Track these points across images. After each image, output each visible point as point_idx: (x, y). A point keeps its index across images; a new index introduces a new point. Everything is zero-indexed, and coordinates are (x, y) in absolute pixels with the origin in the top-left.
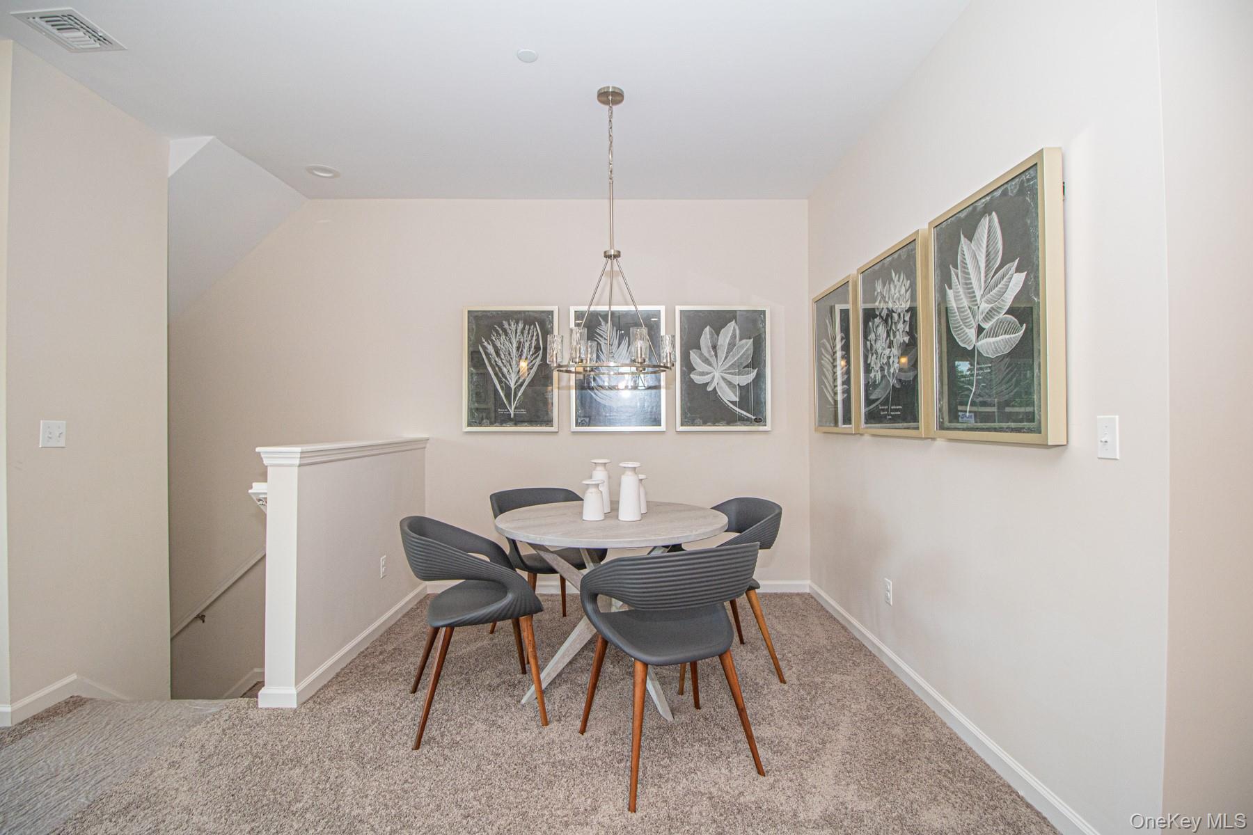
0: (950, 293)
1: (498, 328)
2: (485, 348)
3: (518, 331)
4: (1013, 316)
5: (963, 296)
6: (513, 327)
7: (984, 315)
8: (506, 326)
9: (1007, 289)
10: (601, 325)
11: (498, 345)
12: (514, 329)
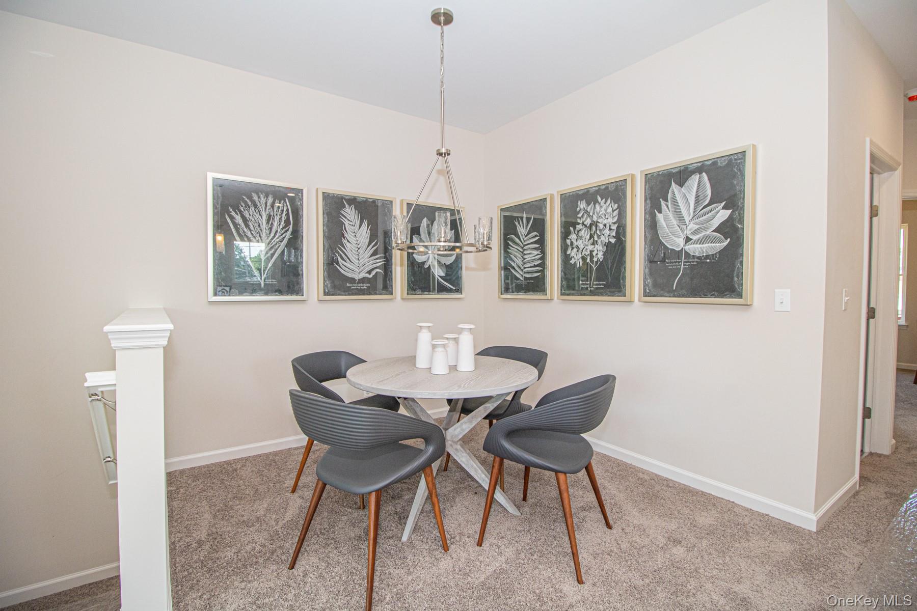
0: (660, 217)
1: (246, 199)
2: (232, 218)
3: (268, 205)
4: (719, 233)
5: (672, 218)
6: (263, 200)
7: (692, 231)
8: (255, 198)
9: (714, 218)
10: (345, 207)
11: (247, 216)
12: (264, 202)
